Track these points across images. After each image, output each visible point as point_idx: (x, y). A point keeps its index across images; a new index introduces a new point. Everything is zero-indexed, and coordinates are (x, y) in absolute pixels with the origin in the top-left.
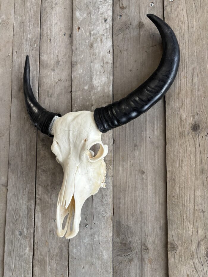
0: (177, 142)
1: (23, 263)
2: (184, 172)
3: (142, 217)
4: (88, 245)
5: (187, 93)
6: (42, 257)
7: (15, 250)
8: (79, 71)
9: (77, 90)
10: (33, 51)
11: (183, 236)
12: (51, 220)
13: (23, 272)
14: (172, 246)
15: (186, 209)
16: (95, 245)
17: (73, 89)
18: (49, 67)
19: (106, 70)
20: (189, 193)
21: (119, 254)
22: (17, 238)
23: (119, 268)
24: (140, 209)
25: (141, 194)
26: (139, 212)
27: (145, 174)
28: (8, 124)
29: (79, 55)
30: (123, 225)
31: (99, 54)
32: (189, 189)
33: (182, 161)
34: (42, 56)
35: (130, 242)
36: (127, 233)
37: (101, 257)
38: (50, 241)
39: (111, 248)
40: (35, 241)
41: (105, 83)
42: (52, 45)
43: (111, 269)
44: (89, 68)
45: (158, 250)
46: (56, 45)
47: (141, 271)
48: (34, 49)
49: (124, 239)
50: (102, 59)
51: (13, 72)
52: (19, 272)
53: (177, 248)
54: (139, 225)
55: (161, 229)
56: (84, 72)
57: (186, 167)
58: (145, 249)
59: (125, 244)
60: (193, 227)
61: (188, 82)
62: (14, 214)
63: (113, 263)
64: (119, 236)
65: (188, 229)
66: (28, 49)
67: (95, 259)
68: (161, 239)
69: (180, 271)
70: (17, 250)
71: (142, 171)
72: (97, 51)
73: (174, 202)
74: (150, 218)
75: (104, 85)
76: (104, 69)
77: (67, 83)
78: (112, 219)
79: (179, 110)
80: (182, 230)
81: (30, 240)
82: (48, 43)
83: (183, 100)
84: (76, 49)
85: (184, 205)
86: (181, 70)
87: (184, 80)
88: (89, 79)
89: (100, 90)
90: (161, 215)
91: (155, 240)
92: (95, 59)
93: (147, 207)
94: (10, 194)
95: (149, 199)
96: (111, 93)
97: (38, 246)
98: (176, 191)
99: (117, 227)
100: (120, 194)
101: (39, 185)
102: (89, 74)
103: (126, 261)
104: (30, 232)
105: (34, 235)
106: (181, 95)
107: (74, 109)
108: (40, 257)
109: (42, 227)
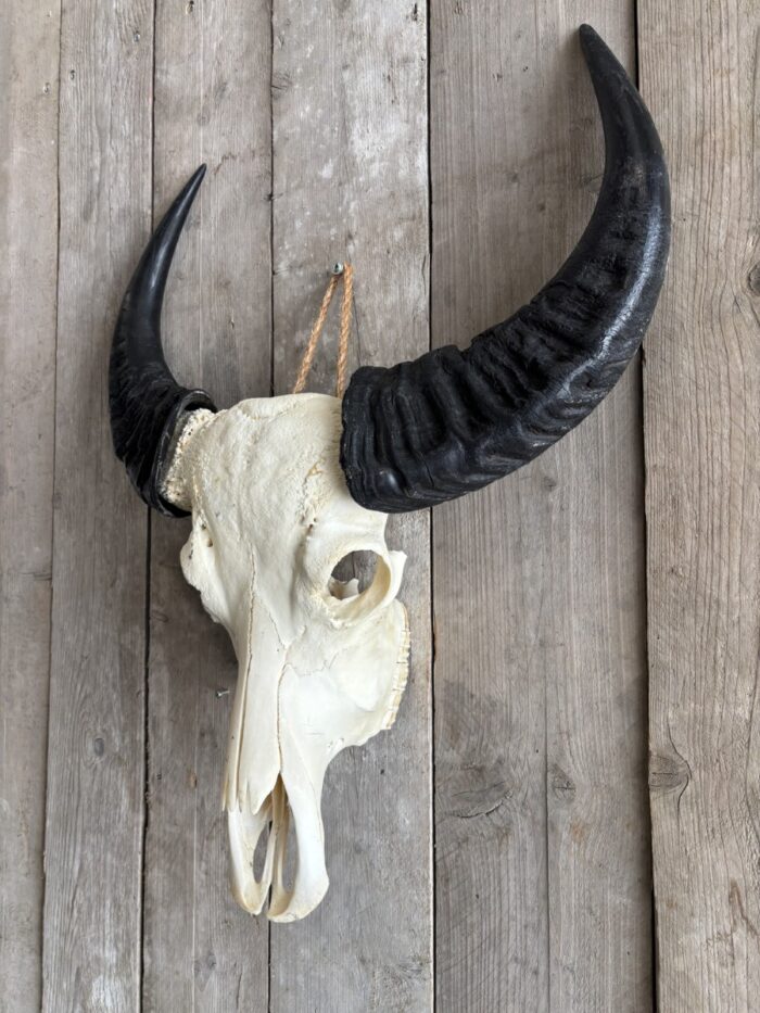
0: (686, 347)
1: (109, 856)
2: (717, 466)
3: (545, 662)
4: (339, 779)
5: (731, 137)
6: (174, 830)
7: (81, 808)
8: (301, 110)
9: (292, 185)
10: (130, 60)
11: (712, 727)
12: (206, 692)
13: (108, 889)
14: (669, 770)
15: (724, 617)
16: (367, 780)
17: (276, 186)
18: (190, 111)
19: (401, 91)
20: (738, 552)
21: (455, 808)
22: (89, 764)
23: (456, 861)
24: (537, 630)
25: (540, 571)
26: (533, 642)
27: (557, 490)
28: (49, 348)
29: (299, 46)
30: (472, 696)
31: (374, 29)
32: (738, 534)
33: (710, 423)
34: (162, 71)
35: (500, 761)
36: (489, 728)
37: (391, 821)
38: (203, 772)
39: (428, 786)
40: (151, 773)
41: (398, 141)
42: (196, 26)
43: (425, 866)
44: (335, 94)
45: (610, 789)
46: (214, 19)
47: (544, 871)
48: (135, 53)
49: (474, 750)
50: (386, 48)
51: (61, 149)
52: (95, 890)
53: (689, 776)
54: (534, 694)
55: (621, 705)
56: (320, 111)
57: (726, 445)
58: (557, 784)
59: (480, 770)
60: (755, 688)
61: (734, 89)
62: (78, 676)
63: (434, 842)
64: (457, 739)
65: (731, 698)
66: (113, 55)
67: (365, 833)
68: (621, 744)
69: (700, 867)
70: (90, 807)
71: (546, 478)
72: (367, 17)
73: (676, 591)
74: (577, 663)
75: (395, 152)
76: (393, 87)
77: (258, 165)
78: (430, 677)
79: (696, 212)
80: (708, 706)
81: (133, 770)
82: (183, 18)
83: (717, 167)
84: (288, 24)
85: (718, 602)
86: (706, 45)
87: (718, 83)
88: (335, 135)
89: (380, 173)
90: (623, 651)
91: (598, 752)
92: (360, 51)
93: (566, 622)
94: (61, 609)
95: (573, 589)
96: (422, 178)
97: (160, 791)
98: (683, 547)
99: (448, 705)
100: (459, 574)
101: (161, 563)
102: (336, 115)
103: (482, 834)
104: (133, 741)
105: (146, 750)
106: (707, 149)
107: (281, 260)
108: (168, 828)
109: (175, 722)
